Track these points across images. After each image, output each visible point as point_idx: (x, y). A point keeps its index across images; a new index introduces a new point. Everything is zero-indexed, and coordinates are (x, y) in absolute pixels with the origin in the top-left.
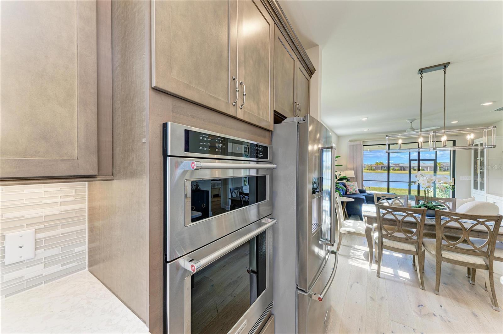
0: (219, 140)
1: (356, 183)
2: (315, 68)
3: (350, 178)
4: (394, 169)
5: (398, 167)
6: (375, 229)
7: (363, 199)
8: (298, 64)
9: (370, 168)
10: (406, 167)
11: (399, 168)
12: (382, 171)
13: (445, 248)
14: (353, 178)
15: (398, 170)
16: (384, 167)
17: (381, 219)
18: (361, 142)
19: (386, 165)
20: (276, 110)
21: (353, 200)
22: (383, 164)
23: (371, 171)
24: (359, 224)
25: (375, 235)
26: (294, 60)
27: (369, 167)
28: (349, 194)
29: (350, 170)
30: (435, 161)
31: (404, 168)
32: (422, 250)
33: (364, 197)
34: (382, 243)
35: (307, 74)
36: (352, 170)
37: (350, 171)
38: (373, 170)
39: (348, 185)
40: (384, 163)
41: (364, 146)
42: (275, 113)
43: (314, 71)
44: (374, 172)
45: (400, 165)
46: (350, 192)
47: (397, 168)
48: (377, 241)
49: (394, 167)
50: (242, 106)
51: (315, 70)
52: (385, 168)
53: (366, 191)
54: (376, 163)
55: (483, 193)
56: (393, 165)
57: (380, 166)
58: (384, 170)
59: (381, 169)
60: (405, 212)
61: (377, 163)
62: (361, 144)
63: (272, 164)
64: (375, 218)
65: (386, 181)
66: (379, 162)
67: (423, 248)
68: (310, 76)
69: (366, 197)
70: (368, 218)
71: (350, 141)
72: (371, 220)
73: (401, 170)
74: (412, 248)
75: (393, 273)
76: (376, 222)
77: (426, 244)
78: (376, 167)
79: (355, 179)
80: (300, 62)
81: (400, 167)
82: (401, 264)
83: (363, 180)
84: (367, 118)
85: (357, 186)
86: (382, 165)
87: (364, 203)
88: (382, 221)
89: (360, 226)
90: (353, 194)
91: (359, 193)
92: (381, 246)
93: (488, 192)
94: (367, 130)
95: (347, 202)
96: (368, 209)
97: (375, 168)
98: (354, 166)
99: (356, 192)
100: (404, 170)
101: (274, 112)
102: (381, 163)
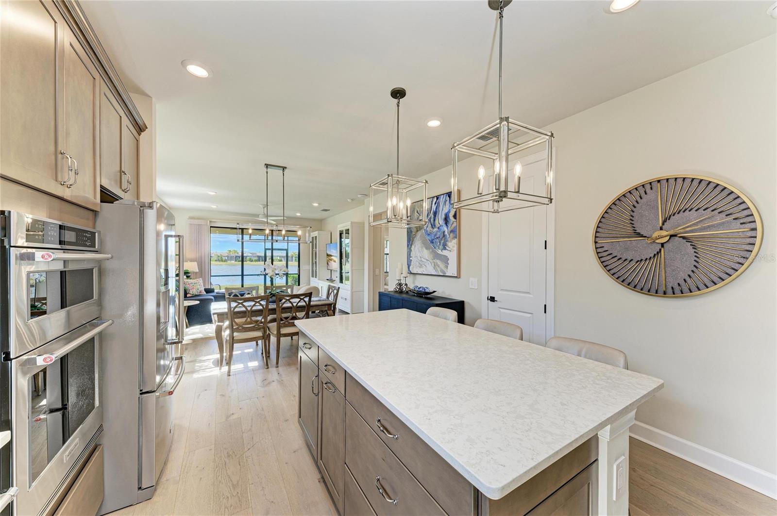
0: (52, 227)
1: (201, 281)
2: (147, 125)
3: (192, 272)
4: (249, 260)
5: (256, 256)
6: (226, 328)
7: (212, 299)
8: (126, 121)
9: (220, 259)
11: (256, 258)
13: (282, 326)
14: (196, 273)
16: (238, 257)
17: (232, 313)
18: (207, 222)
19: (240, 254)
20: (102, 185)
21: (198, 302)
23: (221, 263)
24: (207, 327)
25: (226, 334)
26: (121, 117)
27: (219, 256)
28: (189, 297)
29: (191, 261)
30: (287, 250)
32: (267, 333)
33: (212, 298)
34: (233, 338)
35: (135, 130)
36: (193, 261)
37: (191, 263)
38: (224, 262)
39: (189, 284)
40: (238, 252)
41: (211, 227)
42: (102, 190)
43: (144, 128)
44: (226, 264)
46: (191, 294)
48: (228, 338)
49: (251, 256)
50: (71, 185)
51: (147, 128)
53: (215, 291)
55: (316, 279)
56: (250, 255)
58: (237, 261)
59: (234, 260)
60: (253, 301)
61: (230, 252)
62: (207, 225)
63: (100, 253)
64: (226, 314)
65: (240, 275)
66: (232, 251)
67: (268, 332)
68: (138, 133)
69: (214, 297)
70: (218, 315)
71: (191, 218)
72: (221, 316)
73: (259, 261)
74: (259, 334)
75: (243, 367)
76: (227, 318)
77: (270, 329)
78: (228, 257)
79: (198, 275)
80: (128, 117)
82: (251, 357)
83: (211, 276)
84: (216, 193)
85: (202, 284)
86: (235, 255)
87: (213, 302)
88: (234, 315)
89: (209, 329)
90: (196, 296)
91: (205, 293)
92: (233, 341)
93: (319, 280)
94: (215, 207)
95: (188, 306)
96: (218, 307)
97: (226, 258)
98: (198, 255)
99: (200, 292)
101: (101, 187)
102: (235, 252)
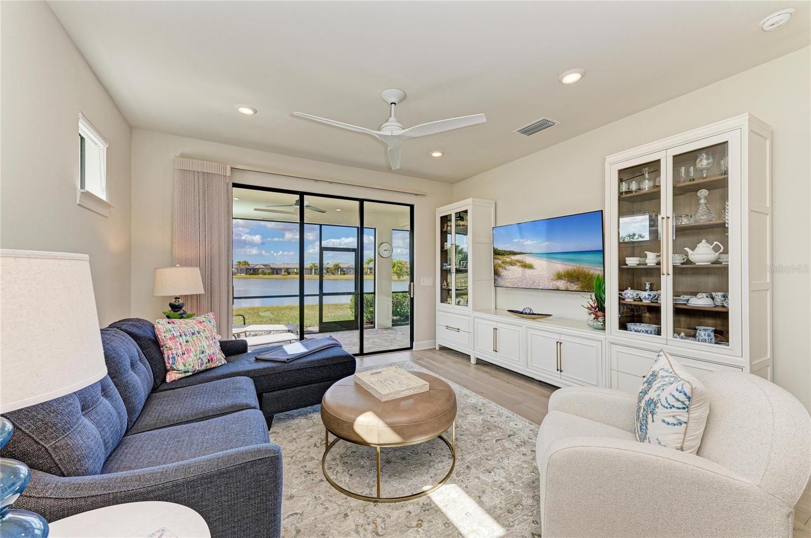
3: (186, 296)
4: (264, 273)
10: (278, 269)
12: (248, 276)
14: (197, 294)
15: (269, 274)
16: (250, 269)
18: (225, 168)
22: (249, 265)
31: (277, 272)
40: (250, 263)
45: (272, 266)
47: (267, 271)
52: (250, 271)
54: (237, 262)
57: (244, 267)
58: (250, 274)
61: (240, 262)
62: (225, 177)
66: (242, 262)
71: (183, 156)
78: (238, 269)
79: (205, 303)
81: (272, 268)
86: (247, 267)
100: (276, 274)
